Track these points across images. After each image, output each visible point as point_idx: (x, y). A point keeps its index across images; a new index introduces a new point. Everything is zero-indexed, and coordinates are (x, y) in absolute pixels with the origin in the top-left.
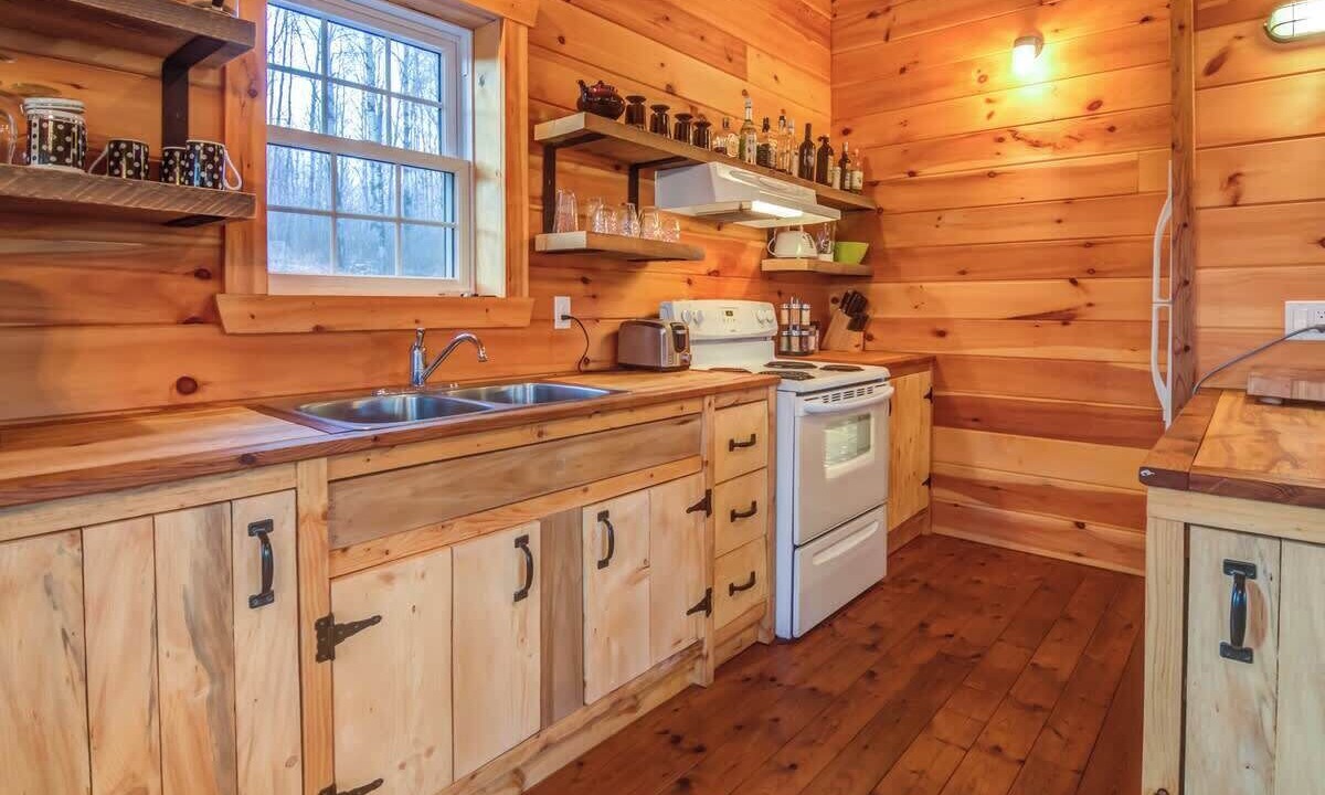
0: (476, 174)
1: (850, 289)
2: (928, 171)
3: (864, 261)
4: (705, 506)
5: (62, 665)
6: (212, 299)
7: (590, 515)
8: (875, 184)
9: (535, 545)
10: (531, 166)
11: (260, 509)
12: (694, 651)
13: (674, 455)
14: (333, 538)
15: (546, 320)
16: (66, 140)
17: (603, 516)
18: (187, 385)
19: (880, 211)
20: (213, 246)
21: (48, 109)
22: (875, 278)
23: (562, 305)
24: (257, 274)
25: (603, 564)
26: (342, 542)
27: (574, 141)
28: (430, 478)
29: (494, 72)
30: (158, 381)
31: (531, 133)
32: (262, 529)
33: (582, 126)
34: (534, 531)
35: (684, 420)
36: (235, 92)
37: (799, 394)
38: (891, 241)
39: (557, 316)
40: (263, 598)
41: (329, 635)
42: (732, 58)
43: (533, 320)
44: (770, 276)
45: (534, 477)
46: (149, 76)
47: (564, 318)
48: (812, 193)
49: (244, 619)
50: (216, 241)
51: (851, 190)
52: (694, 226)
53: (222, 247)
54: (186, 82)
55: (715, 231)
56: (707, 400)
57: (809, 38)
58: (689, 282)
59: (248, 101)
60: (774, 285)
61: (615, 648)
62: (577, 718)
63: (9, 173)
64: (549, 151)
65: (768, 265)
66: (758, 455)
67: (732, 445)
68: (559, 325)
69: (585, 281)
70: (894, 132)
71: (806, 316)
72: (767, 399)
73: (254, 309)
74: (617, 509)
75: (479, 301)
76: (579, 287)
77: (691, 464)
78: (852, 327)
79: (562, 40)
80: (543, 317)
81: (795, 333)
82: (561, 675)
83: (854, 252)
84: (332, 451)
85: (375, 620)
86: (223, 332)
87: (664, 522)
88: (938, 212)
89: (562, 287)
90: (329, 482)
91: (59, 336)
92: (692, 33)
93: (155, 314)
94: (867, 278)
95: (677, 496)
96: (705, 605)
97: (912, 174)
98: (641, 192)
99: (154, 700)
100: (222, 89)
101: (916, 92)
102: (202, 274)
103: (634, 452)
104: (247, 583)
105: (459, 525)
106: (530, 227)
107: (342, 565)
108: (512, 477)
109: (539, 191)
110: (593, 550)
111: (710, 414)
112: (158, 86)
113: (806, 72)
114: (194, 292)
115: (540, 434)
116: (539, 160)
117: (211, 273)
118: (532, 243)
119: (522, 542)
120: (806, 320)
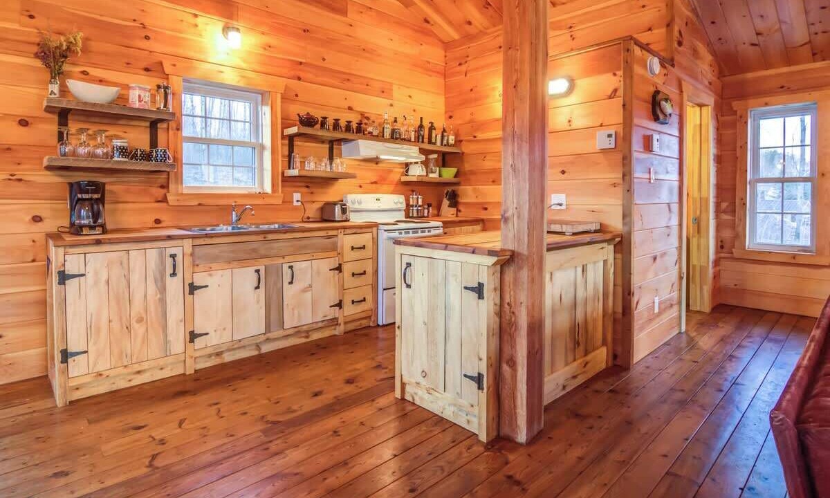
0: (263, 147)
1: (450, 189)
2: (480, 136)
3: (456, 176)
4: (339, 269)
5: (124, 283)
6: (165, 195)
7: (285, 267)
8: (461, 141)
9: (262, 273)
10: (282, 145)
11: (173, 251)
12: (334, 322)
13: (324, 250)
14: (194, 261)
15: (290, 202)
16: (123, 151)
17: (291, 267)
18: (158, 221)
19: (463, 153)
20: (165, 178)
21: (118, 143)
22: (462, 183)
23: (297, 196)
24: (180, 187)
25: (291, 283)
26: (197, 263)
27: (299, 135)
28: (225, 248)
29: (267, 110)
30: (149, 219)
31: (282, 132)
32: (173, 256)
33: (297, 131)
34: (262, 269)
35: (329, 237)
36: (172, 130)
37: (385, 231)
38: (467, 167)
39: (295, 200)
40: (174, 274)
41: (193, 288)
42: (385, 92)
43: (283, 202)
44: (407, 183)
45: (263, 252)
46: (146, 127)
47: (298, 201)
48: (417, 149)
49: (168, 279)
50: (166, 176)
51: (447, 145)
52: (362, 163)
53: (168, 178)
54: (157, 128)
55: (375, 165)
56: (339, 231)
57: (431, 76)
58: (360, 187)
59: (176, 132)
60: (408, 187)
61: (296, 312)
62: (281, 333)
63: (109, 162)
64: (291, 138)
65: (404, 179)
66: (368, 253)
67: (353, 248)
68: (295, 203)
69: (308, 187)
70: (468, 117)
71: (420, 200)
72: (372, 232)
73: (178, 198)
74: (297, 266)
75: (262, 195)
76: (305, 190)
77: (332, 254)
78: (450, 206)
79: (297, 95)
80: (287, 201)
81: (415, 208)
82: (274, 316)
83: (449, 173)
84: (193, 237)
85: (207, 286)
86: (169, 205)
87: (318, 273)
88: (484, 155)
89: (297, 189)
90: (193, 246)
91: (121, 206)
92: (361, 84)
93: (148, 199)
94: (458, 184)
95: (325, 265)
96: (339, 305)
97: (475, 137)
98: (335, 151)
99: (145, 296)
100: (168, 129)
101: (476, 100)
102: (162, 187)
103: (305, 247)
104: (169, 270)
105: (236, 263)
106: (282, 167)
107: (196, 269)
108: (254, 250)
109: (287, 153)
110: (287, 278)
111: (341, 236)
112: (149, 130)
113: (432, 93)
114: (160, 193)
115: (265, 238)
116: (287, 142)
117: (165, 186)
118: (283, 174)
119: (257, 271)
120: (420, 203)
